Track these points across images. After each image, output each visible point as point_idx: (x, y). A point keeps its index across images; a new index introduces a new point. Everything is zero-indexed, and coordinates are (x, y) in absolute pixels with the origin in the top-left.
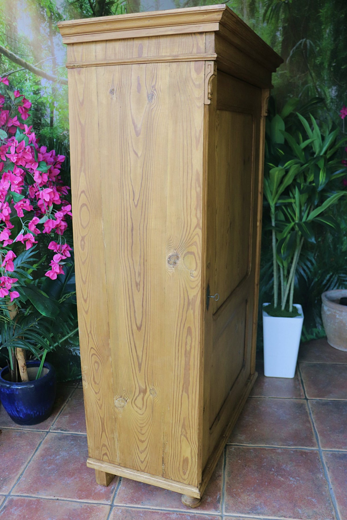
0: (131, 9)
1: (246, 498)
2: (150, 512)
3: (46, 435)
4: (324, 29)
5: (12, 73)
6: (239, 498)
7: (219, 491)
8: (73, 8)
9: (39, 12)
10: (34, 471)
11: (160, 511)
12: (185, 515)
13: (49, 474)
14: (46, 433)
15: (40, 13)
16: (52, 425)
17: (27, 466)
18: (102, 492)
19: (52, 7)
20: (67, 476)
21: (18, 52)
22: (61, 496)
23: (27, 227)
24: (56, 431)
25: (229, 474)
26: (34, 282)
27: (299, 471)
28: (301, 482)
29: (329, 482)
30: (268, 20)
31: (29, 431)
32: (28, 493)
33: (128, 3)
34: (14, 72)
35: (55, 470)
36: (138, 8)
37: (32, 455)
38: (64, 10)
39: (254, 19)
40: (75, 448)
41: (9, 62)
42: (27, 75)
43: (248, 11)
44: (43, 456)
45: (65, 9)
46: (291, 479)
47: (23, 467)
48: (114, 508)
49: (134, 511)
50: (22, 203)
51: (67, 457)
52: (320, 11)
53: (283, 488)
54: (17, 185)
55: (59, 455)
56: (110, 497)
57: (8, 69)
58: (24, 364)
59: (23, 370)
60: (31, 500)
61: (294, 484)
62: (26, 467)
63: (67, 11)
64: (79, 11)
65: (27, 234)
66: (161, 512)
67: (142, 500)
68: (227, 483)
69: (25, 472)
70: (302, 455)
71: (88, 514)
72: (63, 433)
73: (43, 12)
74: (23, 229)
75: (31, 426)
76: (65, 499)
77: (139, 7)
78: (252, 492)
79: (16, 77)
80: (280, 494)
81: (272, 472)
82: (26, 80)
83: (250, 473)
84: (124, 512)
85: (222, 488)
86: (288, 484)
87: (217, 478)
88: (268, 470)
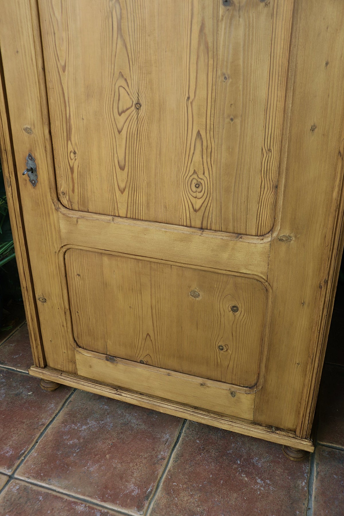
1: (186, 499)
2: (53, 495)
6: (176, 497)
7: (154, 482)
11: (66, 497)
12: (96, 509)
18: (7, 455)
25: (177, 458)
27: (273, 471)
28: (271, 488)
29: (311, 496)
40: (2, 389)
46: (259, 481)
48: (12, 481)
56: (14, 465)
61: (260, 490)
66: (66, 499)
67: (51, 476)
68: (169, 471)
78: (197, 492)
80: (235, 502)
81: (236, 466)
83: (205, 462)
84: (21, 490)
85: (159, 478)
86: (252, 489)
87: (158, 461)
88: (232, 461)
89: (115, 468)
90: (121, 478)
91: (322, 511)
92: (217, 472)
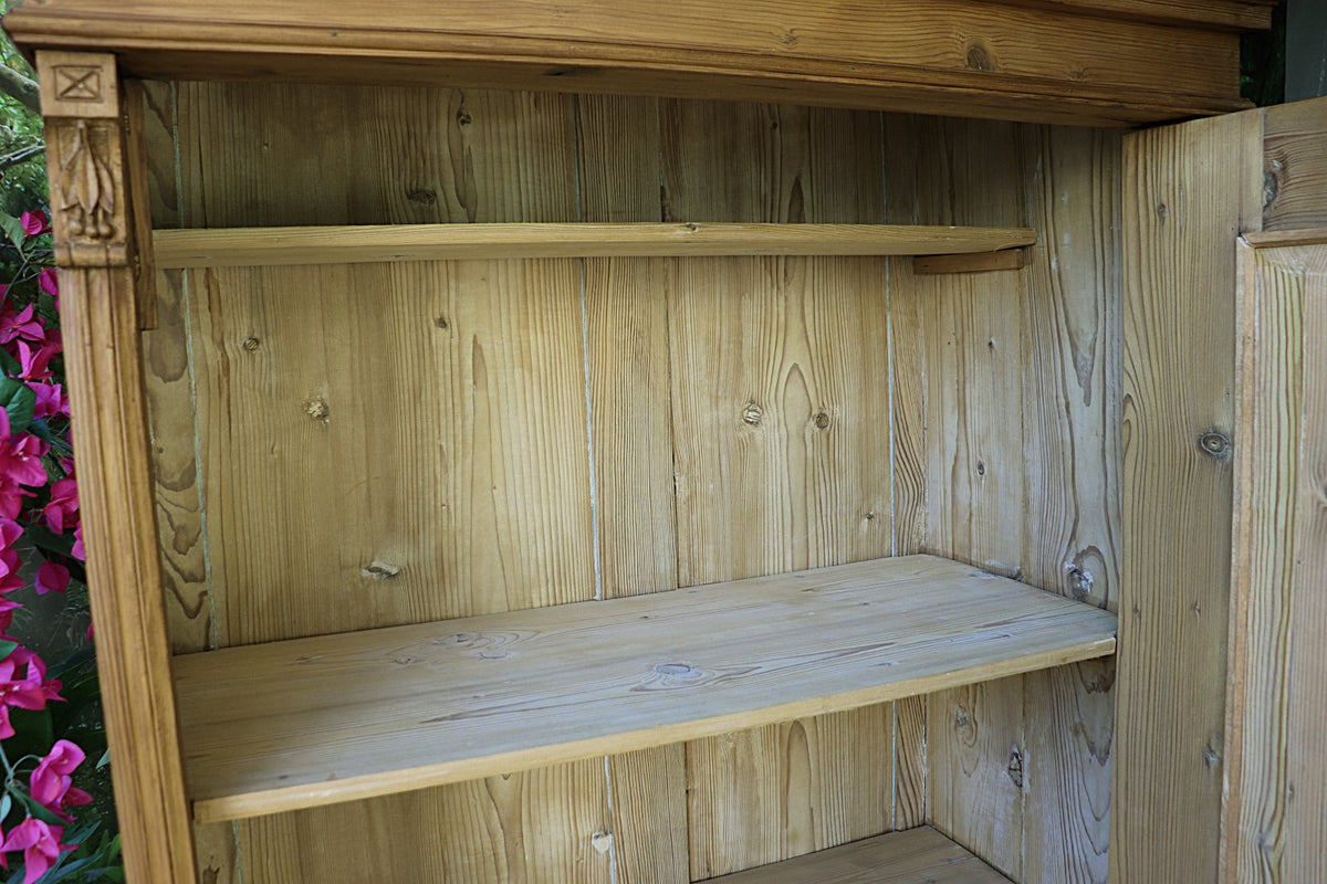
5: (35, 154)
41: (22, 115)
57: (18, 140)
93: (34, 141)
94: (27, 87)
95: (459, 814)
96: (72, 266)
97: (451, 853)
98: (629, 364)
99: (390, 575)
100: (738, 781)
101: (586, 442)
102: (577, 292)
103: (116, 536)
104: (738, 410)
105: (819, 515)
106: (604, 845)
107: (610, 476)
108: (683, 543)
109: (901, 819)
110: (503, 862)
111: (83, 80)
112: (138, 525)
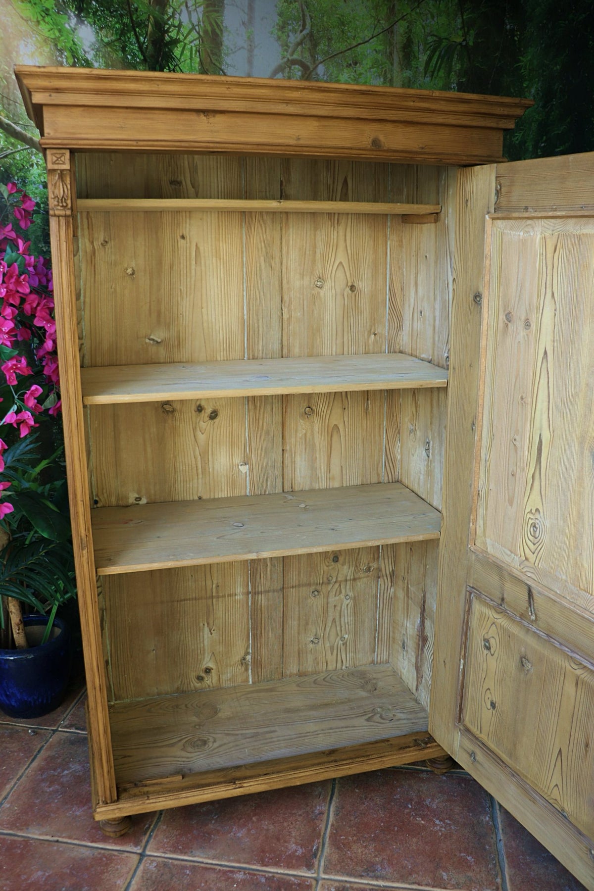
0: (208, 52)
1: (360, 851)
2: (202, 867)
3: (52, 736)
4: (526, 87)
5: (10, 154)
6: (348, 850)
7: (318, 838)
8: (110, 51)
9: (55, 58)
10: (26, 793)
11: (218, 868)
12: (259, 875)
13: (49, 798)
14: (52, 732)
15: (57, 58)
16: (63, 720)
17: (15, 785)
19: (76, 49)
20: (76, 804)
21: (19, 120)
22: (64, 835)
23: (23, 400)
24: (68, 730)
25: (337, 811)
26: (44, 488)
27: (451, 810)
28: (453, 827)
29: (498, 829)
30: (433, 72)
31: (26, 728)
32: (11, 829)
33: (202, 42)
34: (12, 153)
35: (59, 793)
36: (220, 51)
37: (25, 767)
38: (95, 53)
39: (410, 70)
41: (4, 137)
42: (33, 157)
43: (401, 57)
44: (42, 770)
45: (98, 53)
46: (437, 822)
47: (8, 787)
48: (145, 858)
49: (177, 865)
50: (14, 362)
51: (81, 773)
52: (519, 59)
53: (422, 837)
54: (7, 333)
55: (69, 768)
56: (141, 841)
57: (2, 148)
58: (20, 620)
59: (19, 630)
60: (15, 841)
61: (441, 831)
62: (14, 787)
63: (101, 56)
64: (120, 56)
65: (22, 413)
66: (219, 869)
67: (192, 848)
68: (332, 825)
69: (11, 794)
70: (459, 784)
71: (102, 868)
72: (79, 733)
73: (62, 57)
74: (16, 404)
75: (28, 720)
76: (69, 841)
77: (221, 48)
78: (371, 842)
79: (16, 161)
80: (416, 846)
82: (32, 165)
83: (371, 811)
84: (160, 867)
85: (322, 834)
86: (432, 831)
87: (316, 816)
88: (402, 806)
89: (268, 830)
90: (278, 839)
91: (513, 842)
92: (388, 819)
93: (9, 148)
94: (7, 124)
95: (182, 447)
96: (55, 215)
97: (178, 464)
98: (263, 258)
99: (157, 342)
100: (307, 450)
101: (243, 291)
102: (241, 225)
103: (65, 302)
104: (313, 281)
105: (349, 331)
106: (244, 469)
107: (253, 306)
108: (285, 338)
109: (386, 478)
110: (200, 471)
111: (60, 158)
112: (71, 299)
